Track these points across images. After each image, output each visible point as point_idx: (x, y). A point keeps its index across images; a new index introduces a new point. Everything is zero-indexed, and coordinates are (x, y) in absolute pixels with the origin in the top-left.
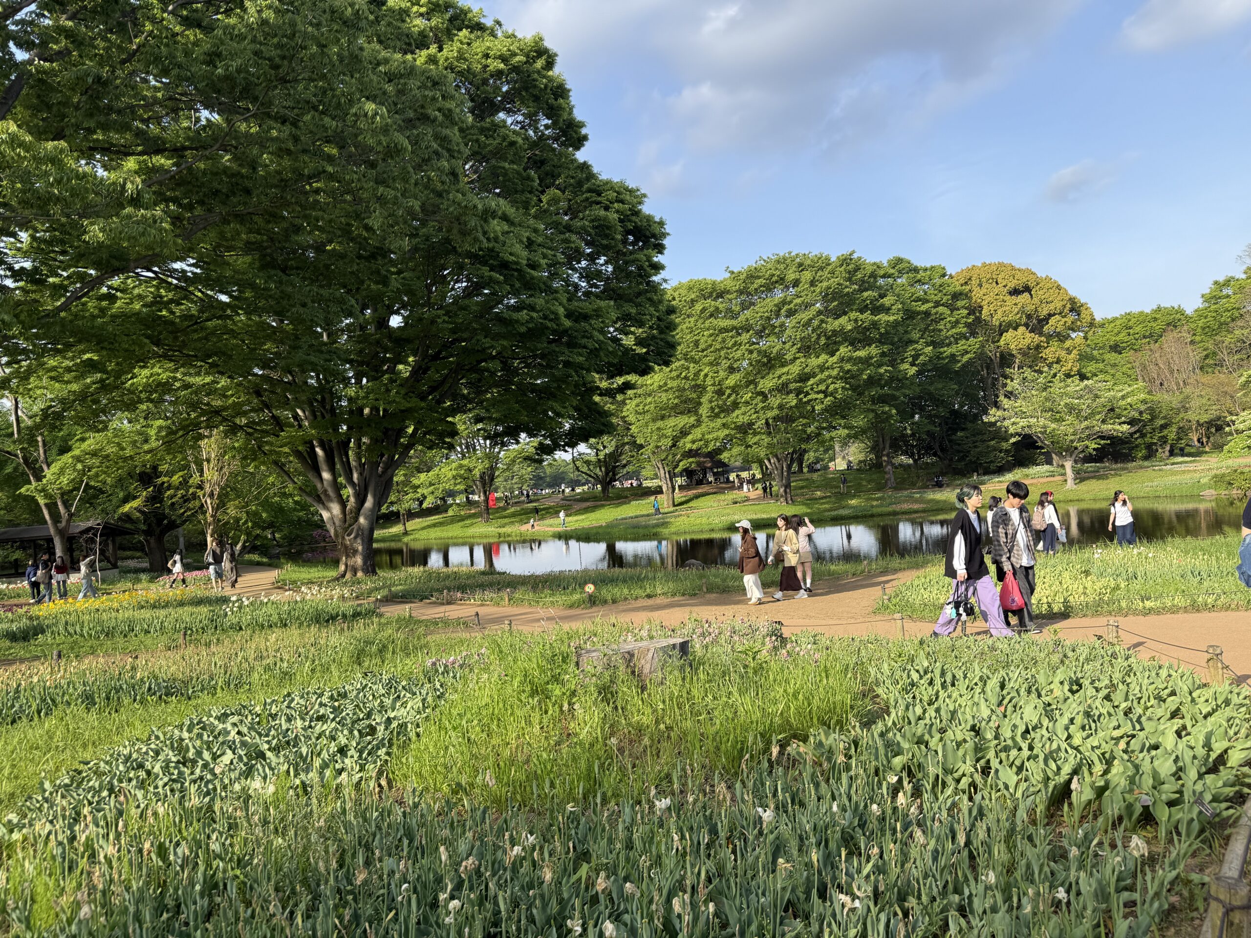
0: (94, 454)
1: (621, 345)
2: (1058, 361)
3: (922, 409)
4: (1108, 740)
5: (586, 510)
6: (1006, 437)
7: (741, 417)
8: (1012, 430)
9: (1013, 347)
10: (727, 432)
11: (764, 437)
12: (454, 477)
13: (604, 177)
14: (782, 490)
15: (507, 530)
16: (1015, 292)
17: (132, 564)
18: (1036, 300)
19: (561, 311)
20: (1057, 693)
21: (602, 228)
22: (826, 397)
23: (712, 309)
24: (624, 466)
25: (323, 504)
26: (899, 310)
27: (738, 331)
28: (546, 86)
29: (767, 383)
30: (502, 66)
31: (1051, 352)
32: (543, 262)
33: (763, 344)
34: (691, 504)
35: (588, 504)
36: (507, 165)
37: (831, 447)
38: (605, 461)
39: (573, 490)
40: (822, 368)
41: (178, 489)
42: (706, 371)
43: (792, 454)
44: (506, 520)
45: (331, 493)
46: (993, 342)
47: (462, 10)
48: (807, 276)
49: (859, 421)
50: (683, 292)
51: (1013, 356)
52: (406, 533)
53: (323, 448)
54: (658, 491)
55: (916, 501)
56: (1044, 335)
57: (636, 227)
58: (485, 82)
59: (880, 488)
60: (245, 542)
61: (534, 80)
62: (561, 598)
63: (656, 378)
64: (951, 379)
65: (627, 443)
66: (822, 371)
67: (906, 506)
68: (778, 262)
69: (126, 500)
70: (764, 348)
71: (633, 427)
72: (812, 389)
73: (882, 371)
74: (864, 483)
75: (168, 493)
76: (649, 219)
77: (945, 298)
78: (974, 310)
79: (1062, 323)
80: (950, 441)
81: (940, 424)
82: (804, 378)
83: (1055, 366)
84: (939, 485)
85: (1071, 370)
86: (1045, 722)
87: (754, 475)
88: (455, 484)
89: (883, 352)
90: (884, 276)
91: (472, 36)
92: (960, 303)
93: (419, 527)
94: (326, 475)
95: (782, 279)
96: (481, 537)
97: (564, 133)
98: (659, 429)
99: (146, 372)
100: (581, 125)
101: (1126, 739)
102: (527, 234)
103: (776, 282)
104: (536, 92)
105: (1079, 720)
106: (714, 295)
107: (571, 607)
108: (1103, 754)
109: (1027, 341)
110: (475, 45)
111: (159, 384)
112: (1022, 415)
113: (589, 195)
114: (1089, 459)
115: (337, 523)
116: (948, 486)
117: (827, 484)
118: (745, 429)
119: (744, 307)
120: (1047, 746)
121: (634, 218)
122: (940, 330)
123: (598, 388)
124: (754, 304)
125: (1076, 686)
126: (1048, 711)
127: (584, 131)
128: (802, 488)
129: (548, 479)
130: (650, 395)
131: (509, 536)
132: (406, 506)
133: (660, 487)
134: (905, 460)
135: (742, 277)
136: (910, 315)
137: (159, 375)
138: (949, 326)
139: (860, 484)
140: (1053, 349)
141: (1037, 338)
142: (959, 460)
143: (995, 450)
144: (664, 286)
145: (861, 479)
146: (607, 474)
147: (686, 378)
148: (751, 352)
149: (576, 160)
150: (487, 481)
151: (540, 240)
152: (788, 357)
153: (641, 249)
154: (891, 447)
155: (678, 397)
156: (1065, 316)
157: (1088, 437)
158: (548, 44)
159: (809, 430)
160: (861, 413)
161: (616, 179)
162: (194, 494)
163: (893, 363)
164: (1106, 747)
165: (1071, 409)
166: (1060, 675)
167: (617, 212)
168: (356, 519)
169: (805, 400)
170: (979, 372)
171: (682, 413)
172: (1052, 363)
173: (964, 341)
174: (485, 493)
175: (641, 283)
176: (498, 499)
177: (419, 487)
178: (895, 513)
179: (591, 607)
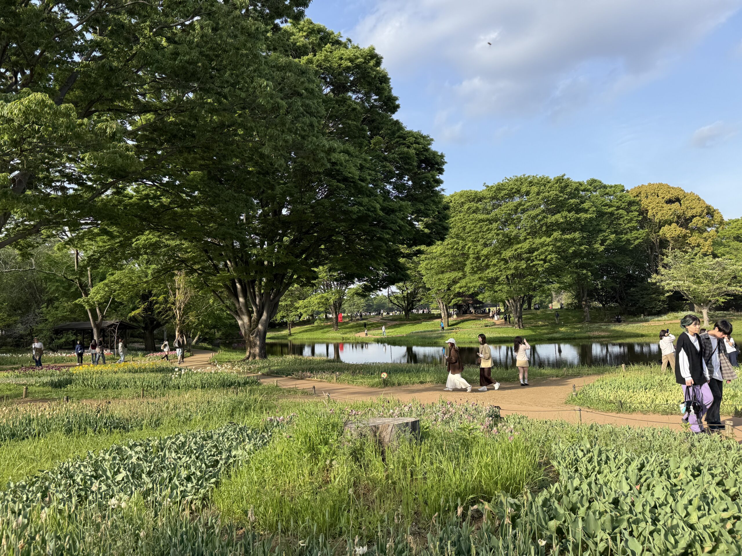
0: (117, 282)
1: (415, 228)
2: (698, 246)
3: (608, 273)
4: (718, 521)
5: (395, 326)
6: (663, 293)
7: (490, 274)
8: (666, 288)
9: (668, 236)
10: (482, 282)
11: (505, 286)
12: (318, 303)
13: (408, 129)
14: (516, 320)
15: (348, 336)
16: (670, 202)
17: (136, 345)
18: (683, 207)
19: (378, 206)
20: (682, 476)
21: (405, 158)
22: (545, 262)
23: (474, 208)
24: (419, 301)
25: (239, 316)
26: (594, 211)
27: (490, 221)
28: (375, 76)
29: (507, 254)
30: (350, 64)
31: (694, 239)
32: (369, 178)
33: (506, 230)
34: (458, 326)
35: (397, 322)
36: (350, 122)
37: (551, 295)
38: (407, 297)
39: (388, 314)
40: (543, 245)
41: (161, 304)
42: (469, 245)
43: (524, 297)
44: (348, 330)
45: (244, 310)
46: (655, 233)
47: (328, 33)
48: (535, 189)
49: (568, 279)
50: (457, 198)
51: (668, 241)
52: (290, 335)
53: (241, 284)
54: (439, 316)
55: (604, 331)
56: (689, 229)
57: (426, 158)
58: (340, 74)
59: (581, 321)
60: (200, 336)
61: (369, 73)
62: (368, 381)
63: (437, 248)
64: (627, 255)
65: (421, 287)
66: (542, 247)
67: (596, 334)
68: (517, 180)
69: (133, 309)
70: (507, 232)
71: (424, 278)
72: (536, 258)
73: (582, 248)
74: (570, 318)
75: (156, 306)
76: (435, 154)
77: (623, 205)
78: (643, 212)
79: (701, 221)
80: (626, 293)
81: (620, 283)
82: (531, 251)
83: (696, 248)
84: (619, 321)
85: (707, 251)
86: (670, 500)
87: (500, 309)
88: (319, 308)
89: (583, 237)
90: (583, 191)
91: (333, 48)
92: (633, 208)
93: (298, 331)
94: (241, 300)
95: (519, 191)
96: (332, 339)
97: (386, 104)
98: (439, 279)
99: (144, 237)
100: (396, 99)
101: (733, 521)
102: (360, 162)
103: (515, 192)
104: (369, 79)
105: (696, 502)
106: (476, 199)
107: (373, 386)
108: (713, 533)
109: (678, 232)
110: (334, 53)
111: (151, 245)
112: (674, 278)
113: (398, 139)
114: (719, 308)
115: (246, 327)
116: (624, 322)
117: (546, 317)
118: (493, 281)
119: (494, 207)
120: (669, 522)
121: (425, 153)
122: (620, 224)
123: (401, 253)
124: (501, 205)
125: (697, 471)
126: (673, 490)
127: (397, 102)
128: (530, 319)
129: (375, 307)
130: (435, 258)
131: (349, 339)
132: (291, 319)
133: (440, 314)
134: (597, 304)
135: (494, 189)
136: (601, 214)
137: (151, 239)
138: (626, 222)
139: (567, 318)
140: (695, 238)
141: (684, 231)
142: (632, 306)
143: (656, 300)
144: (442, 193)
145: (569, 315)
146: (408, 305)
147: (457, 249)
148: (498, 235)
149: (392, 119)
150: (338, 306)
151: (368, 165)
152: (521, 238)
153: (429, 171)
154: (588, 296)
155: (452, 260)
156: (703, 217)
157: (718, 295)
158: (377, 52)
159: (534, 283)
160: (569, 274)
161: (415, 130)
162: (170, 307)
163: (589, 243)
164: (716, 528)
165: (707, 276)
166: (685, 462)
167: (415, 149)
168: (257, 325)
169: (531, 264)
170: (645, 251)
171: (454, 270)
172: (694, 247)
173: (635, 232)
174: (336, 313)
175: (428, 191)
176: (344, 317)
177: (298, 308)
178: (589, 338)
179: (385, 387)
